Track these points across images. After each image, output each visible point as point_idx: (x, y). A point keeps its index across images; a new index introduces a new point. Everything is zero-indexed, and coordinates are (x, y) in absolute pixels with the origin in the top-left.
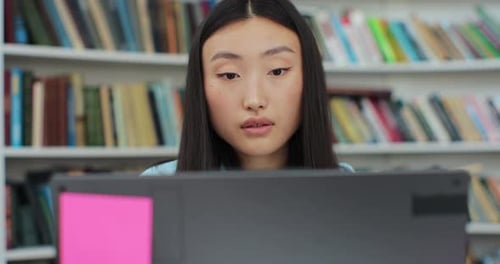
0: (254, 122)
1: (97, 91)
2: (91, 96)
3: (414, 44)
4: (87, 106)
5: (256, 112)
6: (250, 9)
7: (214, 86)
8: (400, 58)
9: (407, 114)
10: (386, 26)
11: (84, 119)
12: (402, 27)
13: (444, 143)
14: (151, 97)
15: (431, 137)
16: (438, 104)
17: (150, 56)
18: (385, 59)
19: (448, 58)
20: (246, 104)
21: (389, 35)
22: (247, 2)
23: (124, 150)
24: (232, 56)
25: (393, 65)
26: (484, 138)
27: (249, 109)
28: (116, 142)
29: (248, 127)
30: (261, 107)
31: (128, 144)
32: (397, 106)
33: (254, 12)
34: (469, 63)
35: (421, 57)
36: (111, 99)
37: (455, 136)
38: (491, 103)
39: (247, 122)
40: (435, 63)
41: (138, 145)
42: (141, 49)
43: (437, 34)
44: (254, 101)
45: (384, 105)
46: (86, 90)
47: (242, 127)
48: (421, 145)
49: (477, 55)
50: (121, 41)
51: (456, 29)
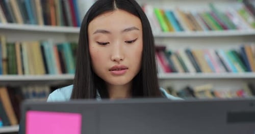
0: (117, 68)
1: (14, 45)
2: (11, 48)
3: (177, 23)
4: (8, 53)
5: (118, 62)
6: (115, 5)
7: (94, 48)
8: (171, 30)
9: (174, 59)
10: (163, 13)
11: (7, 60)
12: (172, 13)
13: (192, 73)
14: (42, 49)
15: (186, 70)
16: (190, 54)
17: (41, 27)
18: (163, 30)
19: (194, 30)
20: (113, 58)
21: (165, 17)
22: (113, 1)
23: (28, 77)
24: (105, 32)
25: (167, 33)
26: (213, 71)
27: (115, 60)
28: (23, 73)
29: (113, 70)
30: (121, 60)
31: (30, 73)
32: (169, 54)
33: (117, 7)
34: (206, 33)
35: (181, 29)
36: (21, 50)
37: (198, 69)
38: (217, 53)
39: (113, 68)
40: (188, 32)
41: (35, 74)
42: (37, 23)
43: (189, 17)
44: (117, 56)
45: (162, 54)
46: (8, 45)
47: (110, 70)
48: (181, 74)
49: (210, 29)
50: (26, 19)
51: (199, 15)
